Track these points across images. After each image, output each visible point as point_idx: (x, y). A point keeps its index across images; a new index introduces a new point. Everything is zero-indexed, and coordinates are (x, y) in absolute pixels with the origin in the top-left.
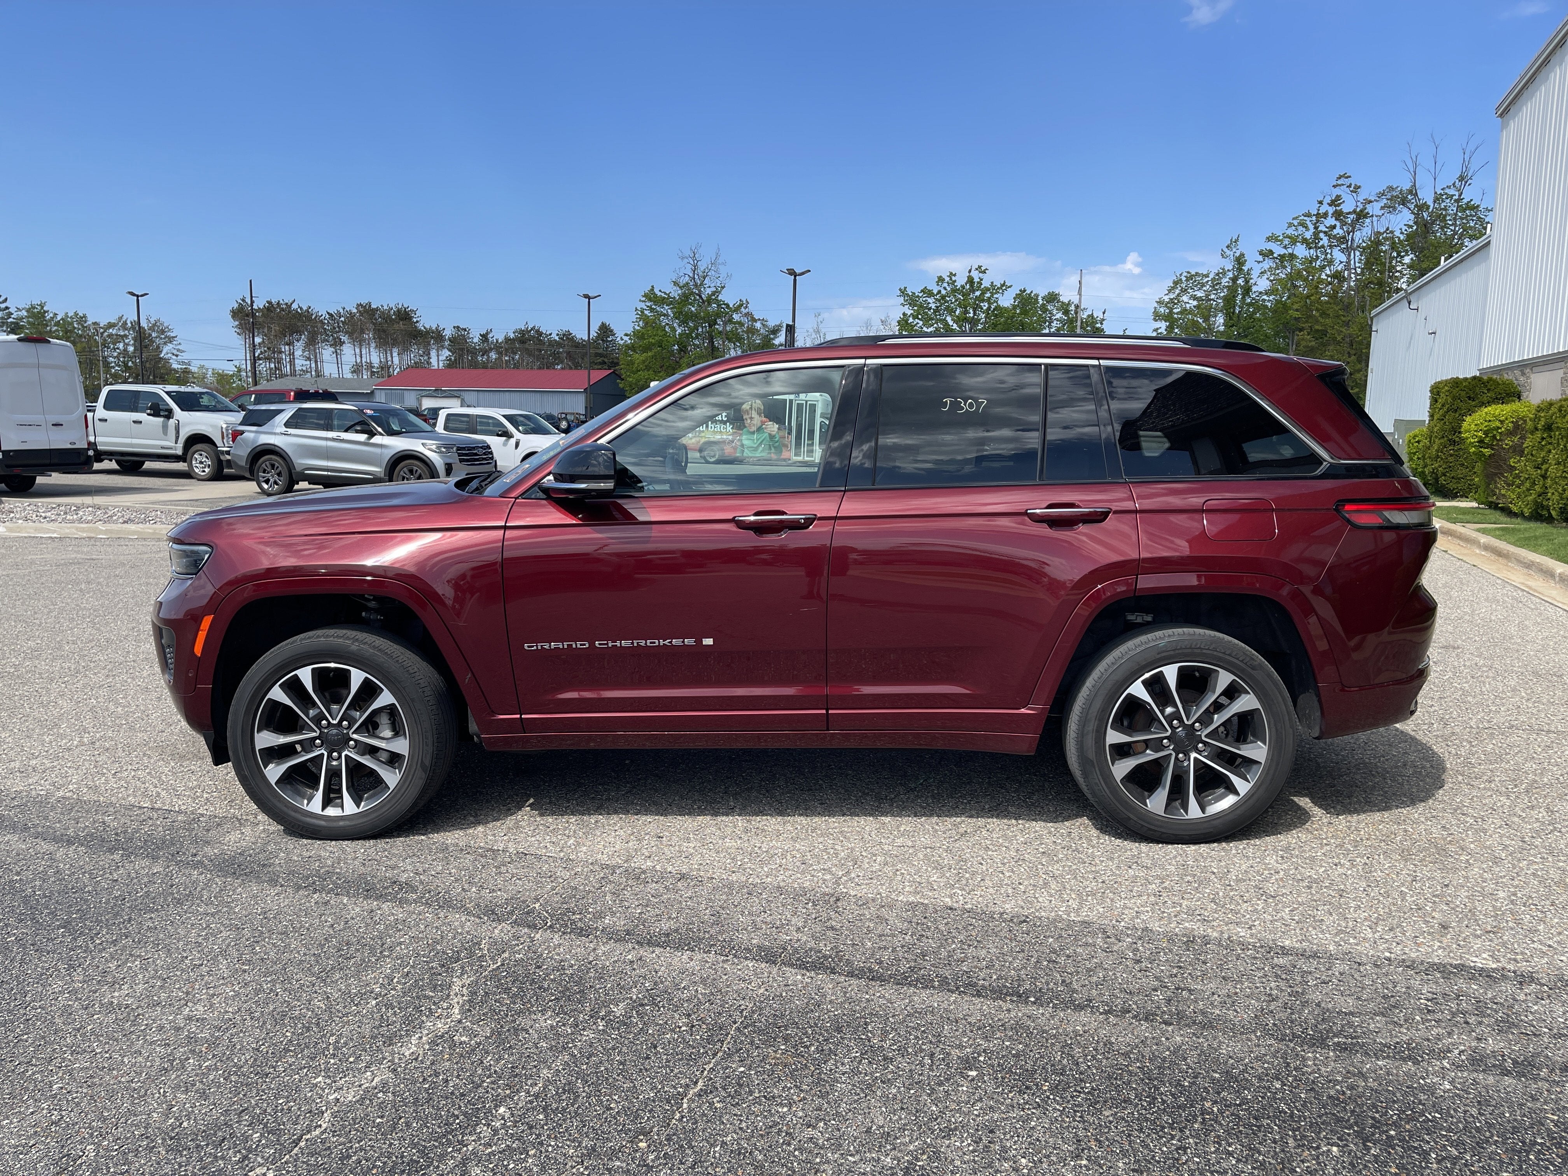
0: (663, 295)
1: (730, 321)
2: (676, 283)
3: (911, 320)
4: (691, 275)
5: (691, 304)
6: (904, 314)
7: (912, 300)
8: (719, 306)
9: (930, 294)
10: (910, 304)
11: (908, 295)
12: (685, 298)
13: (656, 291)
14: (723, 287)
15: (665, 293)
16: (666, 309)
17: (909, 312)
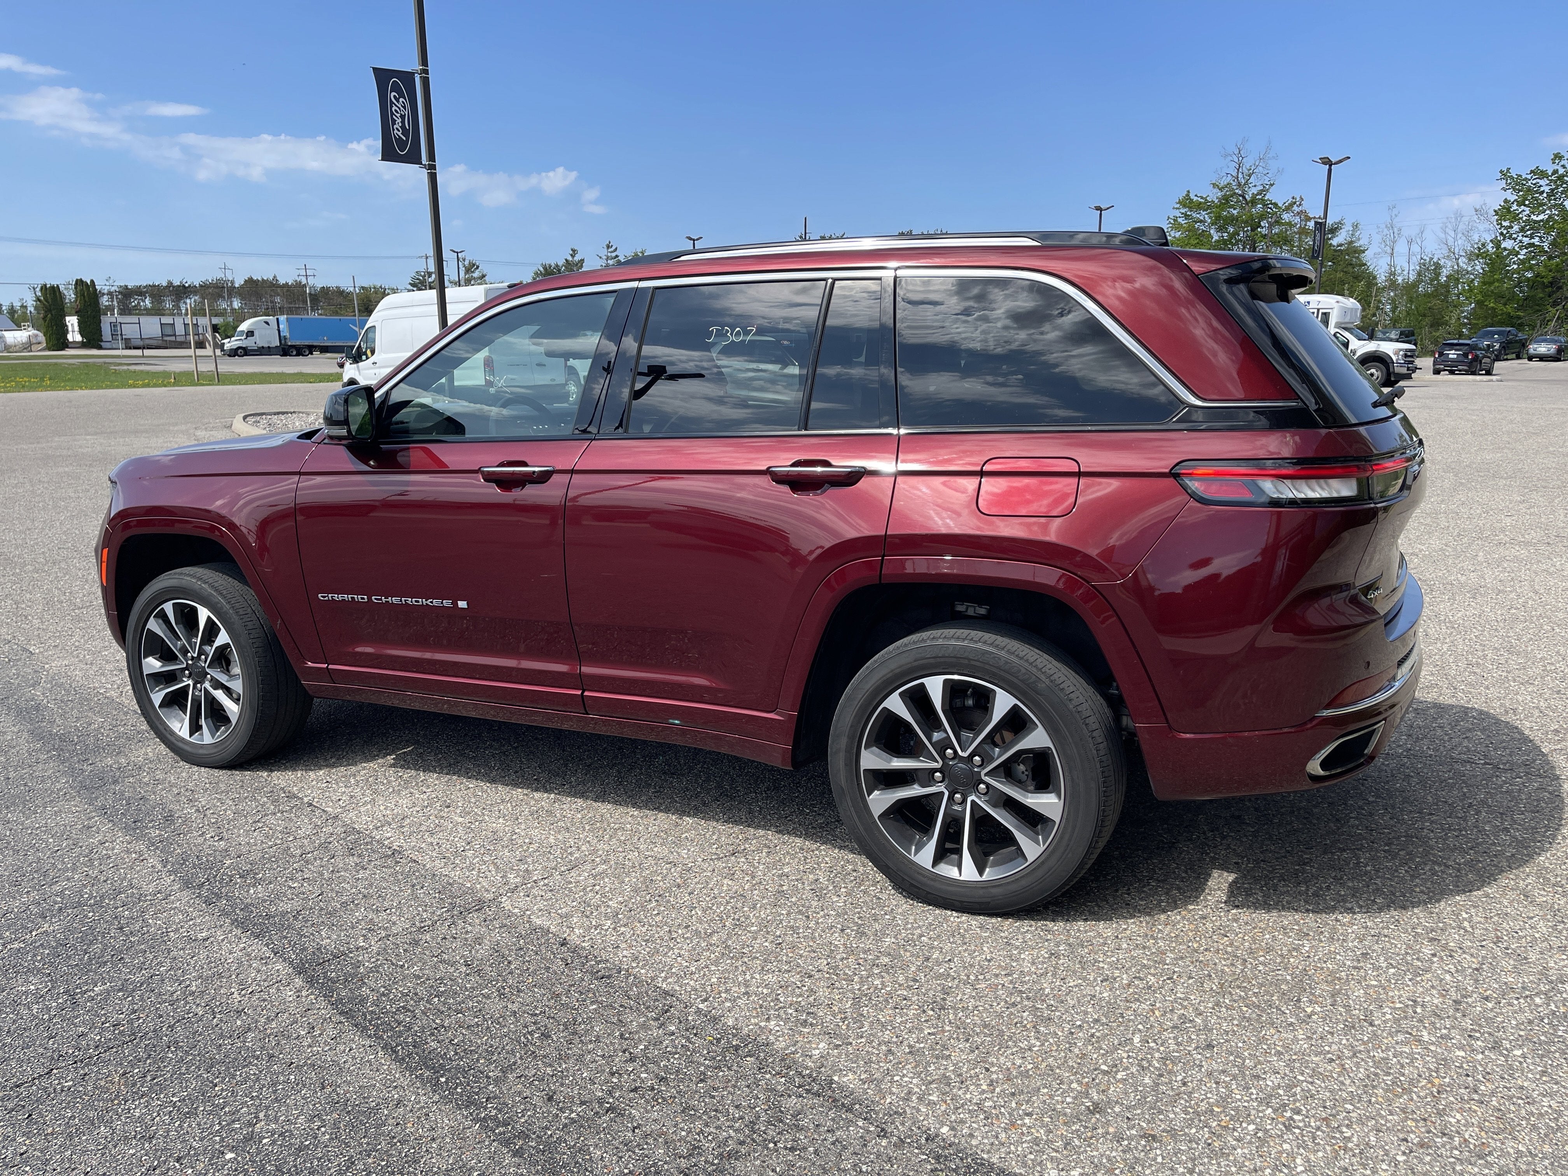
0: (1199, 199)
1: (1278, 222)
2: (1214, 185)
3: (1515, 207)
4: (1235, 174)
5: (1232, 207)
6: (1506, 201)
7: (1516, 183)
8: (1265, 205)
9: (1543, 174)
10: (1514, 189)
11: (1512, 178)
12: (1225, 201)
13: (1192, 196)
14: (1272, 185)
15: (1202, 198)
16: (1204, 215)
17: (1513, 198)
